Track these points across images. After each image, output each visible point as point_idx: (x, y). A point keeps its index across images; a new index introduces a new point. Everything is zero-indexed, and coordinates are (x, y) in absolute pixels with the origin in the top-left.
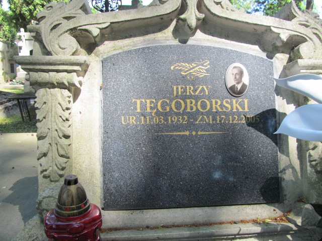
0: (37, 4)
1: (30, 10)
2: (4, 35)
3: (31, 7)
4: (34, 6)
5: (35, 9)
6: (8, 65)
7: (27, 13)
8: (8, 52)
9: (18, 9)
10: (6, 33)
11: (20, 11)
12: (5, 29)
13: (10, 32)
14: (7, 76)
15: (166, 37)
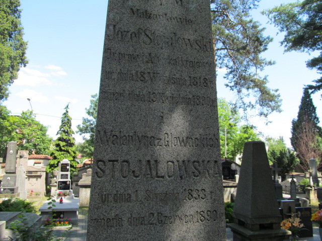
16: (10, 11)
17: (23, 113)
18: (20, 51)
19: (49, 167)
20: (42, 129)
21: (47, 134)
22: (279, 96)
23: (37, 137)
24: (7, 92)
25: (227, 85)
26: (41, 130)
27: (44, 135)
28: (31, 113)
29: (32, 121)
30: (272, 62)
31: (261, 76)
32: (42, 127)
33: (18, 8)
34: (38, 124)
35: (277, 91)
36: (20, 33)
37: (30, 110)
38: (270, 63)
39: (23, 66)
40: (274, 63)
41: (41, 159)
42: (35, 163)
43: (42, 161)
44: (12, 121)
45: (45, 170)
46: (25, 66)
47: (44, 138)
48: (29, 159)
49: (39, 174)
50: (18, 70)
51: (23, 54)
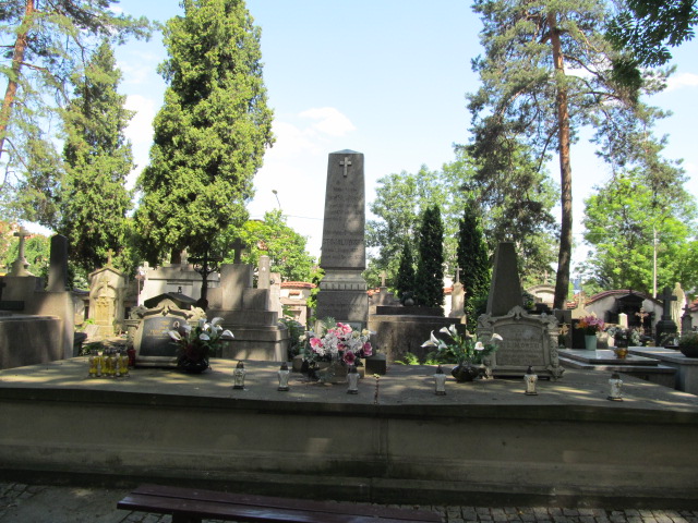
0: (172, 226)
1: (161, 234)
2: (122, 262)
3: (163, 230)
4: (168, 229)
5: (168, 233)
6: (122, 309)
7: (157, 238)
8: (124, 289)
9: (146, 232)
10: (126, 259)
11: (148, 235)
12: (124, 253)
13: (132, 257)
14: (118, 326)
15: (160, 315)
16: (248, 69)
17: (267, 215)
18: (264, 126)
19: (311, 299)
20: (298, 242)
21: (306, 250)
22: (682, 172)
23: (291, 254)
24: (253, 189)
25: (599, 154)
26: (296, 243)
27: (301, 251)
28: (279, 214)
29: (282, 227)
30: (665, 112)
31: (656, 136)
32: (298, 237)
33: (259, 62)
34: (290, 233)
35: (679, 162)
36: (263, 98)
37: (278, 210)
38: (661, 115)
39: (268, 145)
40: (669, 114)
41: (298, 288)
42: (291, 294)
43: (300, 291)
44: (250, 230)
45: (305, 303)
46: (271, 146)
47: (302, 256)
48: (282, 288)
49: (297, 308)
50: (263, 154)
51: (268, 129)
